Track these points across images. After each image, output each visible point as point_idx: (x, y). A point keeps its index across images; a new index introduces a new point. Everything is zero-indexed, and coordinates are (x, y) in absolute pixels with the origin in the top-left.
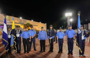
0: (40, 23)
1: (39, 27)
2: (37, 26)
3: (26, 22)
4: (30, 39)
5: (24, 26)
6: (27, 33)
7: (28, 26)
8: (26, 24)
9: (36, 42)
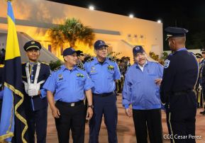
0: (131, 16)
1: (124, 37)
2: (118, 33)
3: (61, 16)
4: (90, 103)
5: (53, 37)
6: (76, 74)
7: (70, 38)
8: (62, 27)
9: (119, 118)
